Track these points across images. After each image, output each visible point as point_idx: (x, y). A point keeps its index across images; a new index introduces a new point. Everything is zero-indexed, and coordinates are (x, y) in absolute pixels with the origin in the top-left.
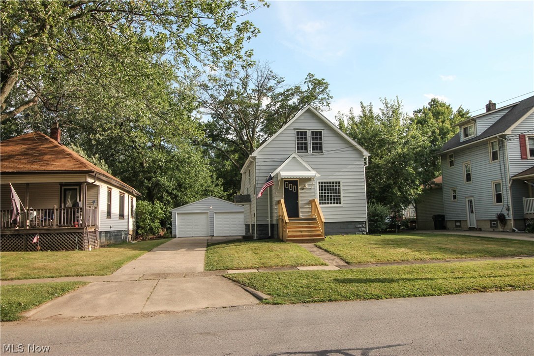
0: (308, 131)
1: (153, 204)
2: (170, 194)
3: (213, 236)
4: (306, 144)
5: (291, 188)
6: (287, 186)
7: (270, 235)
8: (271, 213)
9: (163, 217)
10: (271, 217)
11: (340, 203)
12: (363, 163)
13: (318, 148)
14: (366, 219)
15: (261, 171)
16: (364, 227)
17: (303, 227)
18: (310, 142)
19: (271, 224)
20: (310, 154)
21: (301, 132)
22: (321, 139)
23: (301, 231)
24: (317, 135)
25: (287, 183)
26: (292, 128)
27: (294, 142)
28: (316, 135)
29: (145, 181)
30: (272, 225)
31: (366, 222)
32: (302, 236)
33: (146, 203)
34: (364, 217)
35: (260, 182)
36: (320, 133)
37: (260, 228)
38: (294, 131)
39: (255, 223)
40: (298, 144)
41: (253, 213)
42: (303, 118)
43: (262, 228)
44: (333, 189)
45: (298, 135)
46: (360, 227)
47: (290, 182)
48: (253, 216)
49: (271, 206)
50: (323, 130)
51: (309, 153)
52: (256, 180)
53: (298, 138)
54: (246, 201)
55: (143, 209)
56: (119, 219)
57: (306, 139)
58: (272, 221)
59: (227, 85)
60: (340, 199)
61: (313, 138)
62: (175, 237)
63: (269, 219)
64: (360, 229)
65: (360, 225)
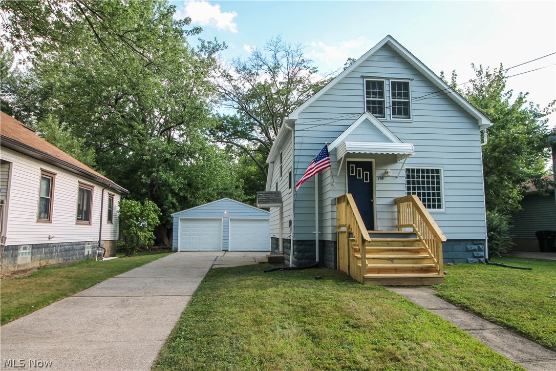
0: (386, 82)
1: (143, 204)
2: (175, 195)
3: (228, 251)
4: (381, 103)
5: (362, 176)
6: (352, 173)
7: (317, 260)
8: (321, 221)
9: (157, 223)
10: (321, 228)
11: (439, 207)
12: (479, 138)
13: (402, 110)
14: (484, 236)
15: (304, 147)
16: (482, 251)
17: (393, 250)
18: (388, 99)
19: (320, 241)
20: (389, 120)
21: (374, 83)
22: (407, 95)
23: (391, 260)
24: (401, 88)
25: (352, 167)
26: (359, 75)
27: (361, 99)
28: (399, 89)
29: (143, 176)
30: (323, 243)
31: (484, 240)
32: (396, 270)
33: (134, 203)
34: (481, 233)
35: (300, 165)
36: (406, 85)
37: (301, 247)
38: (361, 80)
39: (292, 238)
40: (368, 102)
41: (286, 220)
42: (376, 58)
43: (304, 246)
44: (428, 183)
45: (368, 87)
46: (475, 250)
47: (358, 164)
48: (286, 225)
49: (321, 207)
50: (412, 80)
51: (387, 118)
52: (294, 162)
53: (368, 93)
54: (274, 201)
55: (128, 212)
56: (76, 224)
57: (381, 94)
58: (321, 234)
59: (252, 74)
60: (439, 200)
61: (394, 95)
62: (177, 251)
63: (317, 232)
64: (475, 253)
65: (476, 247)
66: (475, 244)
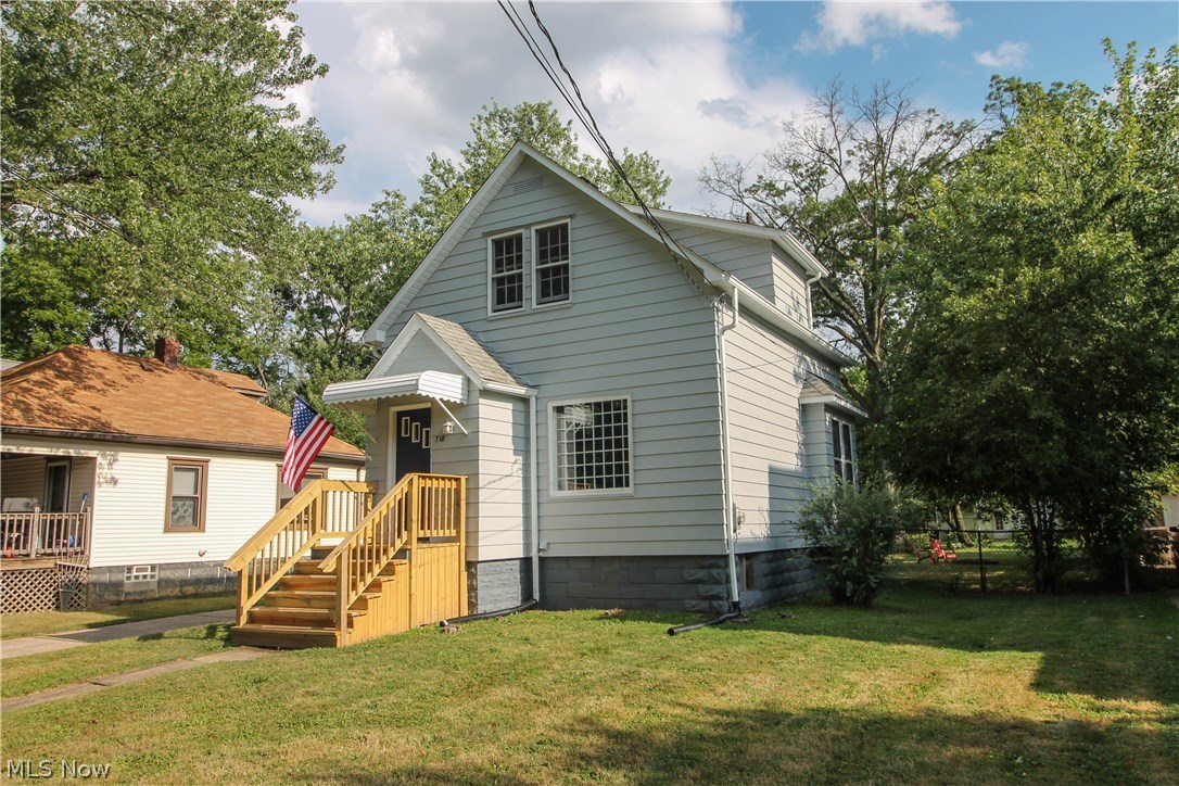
0: (526, 234)
4: (516, 279)
6: (406, 432)
18: (529, 268)
20: (528, 310)
21: (509, 240)
22: (563, 252)
24: (554, 241)
25: (406, 421)
26: (479, 233)
27: (478, 280)
36: (563, 231)
38: (484, 240)
40: (500, 281)
45: (496, 253)
46: (701, 581)
47: (414, 416)
50: (574, 216)
51: (526, 306)
53: (497, 264)
57: (517, 261)
61: (542, 254)
64: (702, 589)
65: (702, 574)
66: (702, 567)
